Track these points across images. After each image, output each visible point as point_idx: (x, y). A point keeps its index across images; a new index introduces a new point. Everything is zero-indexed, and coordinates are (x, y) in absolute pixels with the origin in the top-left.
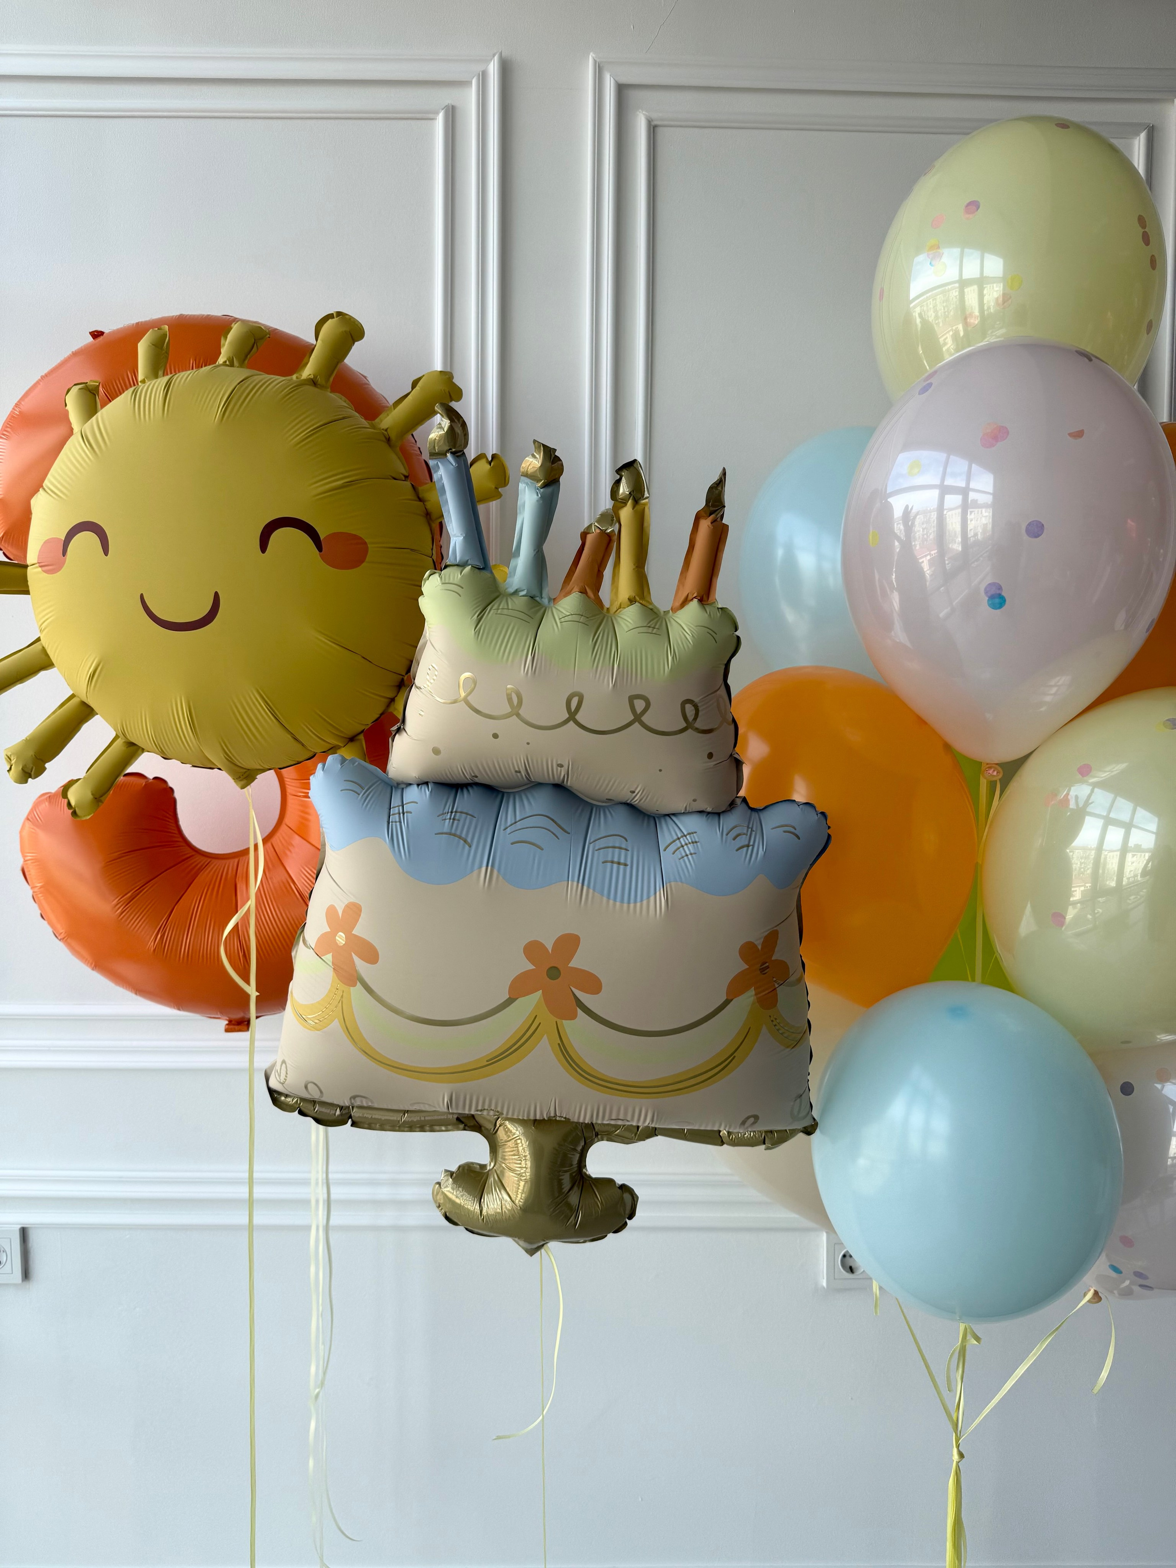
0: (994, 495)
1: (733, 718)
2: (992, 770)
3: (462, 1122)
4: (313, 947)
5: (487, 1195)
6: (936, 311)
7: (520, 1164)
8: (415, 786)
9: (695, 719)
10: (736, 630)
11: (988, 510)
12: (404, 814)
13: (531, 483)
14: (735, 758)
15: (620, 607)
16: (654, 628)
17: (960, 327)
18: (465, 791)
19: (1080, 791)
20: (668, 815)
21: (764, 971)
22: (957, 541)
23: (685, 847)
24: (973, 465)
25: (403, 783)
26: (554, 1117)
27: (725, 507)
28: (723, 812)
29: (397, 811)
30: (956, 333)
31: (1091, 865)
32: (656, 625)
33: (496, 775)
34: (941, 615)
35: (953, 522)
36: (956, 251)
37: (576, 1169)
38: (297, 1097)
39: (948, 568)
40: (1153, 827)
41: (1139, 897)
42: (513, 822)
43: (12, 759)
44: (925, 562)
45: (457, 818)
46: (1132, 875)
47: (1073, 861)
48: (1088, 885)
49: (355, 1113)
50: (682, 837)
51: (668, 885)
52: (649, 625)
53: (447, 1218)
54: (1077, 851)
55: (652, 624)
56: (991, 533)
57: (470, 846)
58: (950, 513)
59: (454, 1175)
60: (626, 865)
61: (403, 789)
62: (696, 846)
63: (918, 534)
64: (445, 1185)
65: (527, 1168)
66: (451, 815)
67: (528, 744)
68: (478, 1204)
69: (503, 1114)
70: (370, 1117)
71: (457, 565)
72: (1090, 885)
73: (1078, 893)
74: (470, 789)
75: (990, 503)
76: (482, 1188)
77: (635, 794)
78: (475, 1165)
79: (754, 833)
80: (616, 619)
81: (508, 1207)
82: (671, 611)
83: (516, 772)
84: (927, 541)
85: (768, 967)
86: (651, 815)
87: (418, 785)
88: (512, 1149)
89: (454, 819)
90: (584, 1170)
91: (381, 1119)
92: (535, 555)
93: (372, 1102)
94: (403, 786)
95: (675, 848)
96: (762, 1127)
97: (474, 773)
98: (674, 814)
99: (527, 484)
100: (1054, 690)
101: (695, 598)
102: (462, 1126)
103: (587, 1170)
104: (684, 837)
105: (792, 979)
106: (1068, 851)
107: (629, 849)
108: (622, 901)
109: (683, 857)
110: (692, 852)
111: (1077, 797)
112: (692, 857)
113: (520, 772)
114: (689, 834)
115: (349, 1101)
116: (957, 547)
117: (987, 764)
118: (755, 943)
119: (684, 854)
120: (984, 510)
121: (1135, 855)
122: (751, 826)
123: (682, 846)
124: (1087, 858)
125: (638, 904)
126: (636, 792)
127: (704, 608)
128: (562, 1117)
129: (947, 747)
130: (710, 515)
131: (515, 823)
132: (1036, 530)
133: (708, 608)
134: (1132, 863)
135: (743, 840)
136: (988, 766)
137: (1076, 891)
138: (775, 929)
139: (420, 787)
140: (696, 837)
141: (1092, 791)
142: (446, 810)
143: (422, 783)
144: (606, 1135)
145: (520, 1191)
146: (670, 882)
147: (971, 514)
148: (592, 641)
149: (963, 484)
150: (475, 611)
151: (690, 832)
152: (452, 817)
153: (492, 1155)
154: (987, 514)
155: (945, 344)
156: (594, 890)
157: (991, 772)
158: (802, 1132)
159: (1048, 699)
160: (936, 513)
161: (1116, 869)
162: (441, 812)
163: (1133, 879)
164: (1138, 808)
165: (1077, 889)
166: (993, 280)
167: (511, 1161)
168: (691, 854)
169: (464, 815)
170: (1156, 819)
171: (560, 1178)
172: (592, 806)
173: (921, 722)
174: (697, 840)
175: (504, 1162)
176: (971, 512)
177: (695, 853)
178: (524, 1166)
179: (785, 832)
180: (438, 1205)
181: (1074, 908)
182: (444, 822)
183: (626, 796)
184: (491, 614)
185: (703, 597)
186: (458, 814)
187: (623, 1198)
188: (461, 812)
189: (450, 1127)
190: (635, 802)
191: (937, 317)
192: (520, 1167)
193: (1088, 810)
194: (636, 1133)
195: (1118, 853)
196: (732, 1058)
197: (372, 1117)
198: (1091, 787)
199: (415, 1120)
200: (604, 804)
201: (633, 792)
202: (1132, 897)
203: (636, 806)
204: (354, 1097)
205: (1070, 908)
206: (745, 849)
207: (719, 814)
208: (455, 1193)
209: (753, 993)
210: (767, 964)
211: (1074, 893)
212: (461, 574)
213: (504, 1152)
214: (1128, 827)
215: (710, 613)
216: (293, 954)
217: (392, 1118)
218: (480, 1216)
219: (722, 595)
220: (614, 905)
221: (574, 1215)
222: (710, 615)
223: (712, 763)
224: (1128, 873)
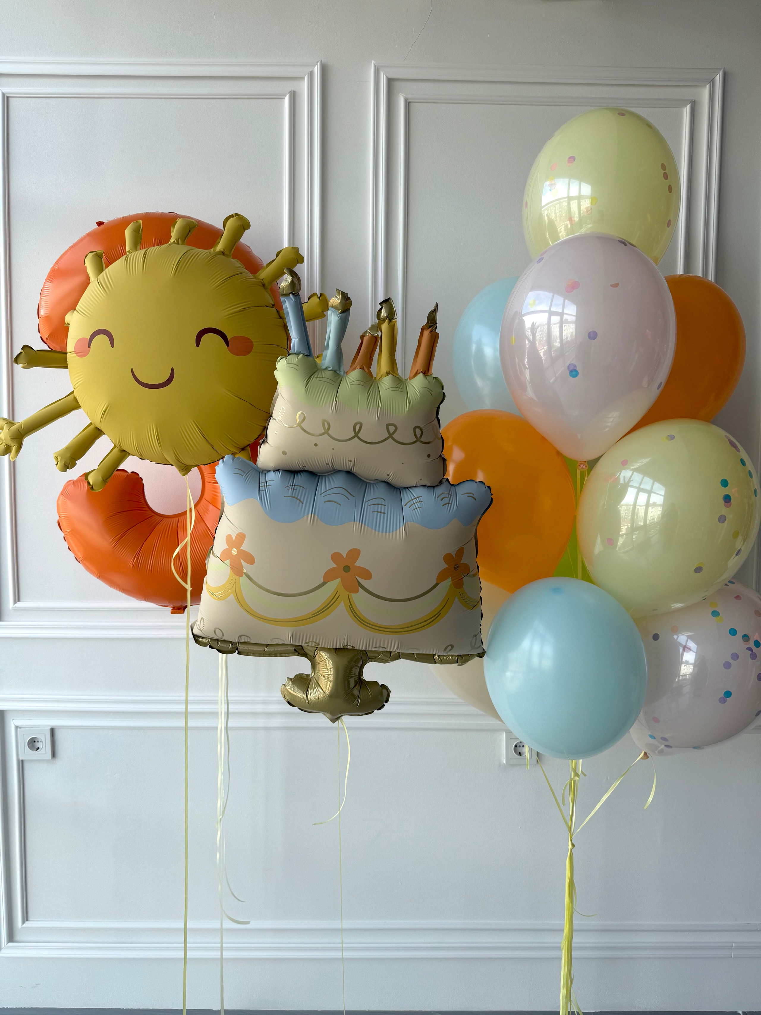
0: (576, 316)
1: (441, 436)
2: (583, 465)
3: (297, 652)
4: (219, 557)
5: (310, 690)
6: (555, 213)
7: (328, 673)
8: (273, 472)
9: (421, 436)
10: (443, 389)
11: (574, 324)
12: (267, 486)
13: (335, 311)
14: (442, 458)
15: (382, 377)
16: (399, 388)
17: (568, 223)
18: (299, 474)
19: (625, 474)
20: (407, 488)
21: (456, 568)
22: (558, 341)
23: (416, 504)
24: (566, 301)
25: (266, 470)
26: (347, 646)
27: (437, 323)
28: (436, 486)
29: (263, 485)
30: (567, 226)
31: (630, 514)
32: (400, 387)
33: (316, 466)
34: (551, 381)
35: (556, 331)
36: (567, 180)
37: (357, 676)
38: (209, 638)
39: (553, 356)
40: (663, 493)
41: (655, 530)
42: (325, 491)
43: (58, 459)
44: (541, 353)
45: (295, 488)
46: (652, 519)
47: (621, 512)
48: (629, 525)
49: (240, 647)
50: (414, 499)
51: (407, 523)
52: (396, 387)
53: (289, 703)
54: (623, 506)
55: (399, 386)
56: (575, 337)
57: (302, 503)
58: (554, 326)
59: (293, 680)
60: (384, 513)
61: (265, 474)
62: (421, 504)
63: (537, 337)
64: (288, 685)
65: (331, 675)
66: (292, 487)
67: (333, 449)
68: (305, 695)
69: (319, 645)
70: (248, 649)
71: (295, 354)
72: (630, 525)
73: (624, 530)
74: (301, 473)
75: (574, 321)
76: (307, 687)
77: (389, 476)
78: (303, 675)
79: (452, 497)
80: (379, 382)
81: (322, 696)
82: (408, 379)
83: (327, 464)
84: (542, 341)
85: (458, 567)
86: (398, 488)
87: (274, 471)
88: (323, 665)
89: (294, 489)
90: (362, 677)
91: (253, 650)
92: (337, 349)
93: (250, 639)
94: (266, 472)
95: (411, 504)
96: (456, 652)
97: (304, 464)
98: (410, 487)
99: (333, 311)
100: (611, 420)
101: (421, 372)
102: (297, 654)
103: (363, 677)
104: (415, 499)
105: (471, 573)
106: (619, 507)
107: (386, 505)
108: (382, 532)
109: (414, 509)
110: (419, 506)
111: (624, 477)
112: (419, 509)
113: (328, 464)
114: (418, 497)
115: (238, 639)
116: (557, 344)
117: (580, 462)
118: (452, 554)
119: (415, 508)
120: (571, 324)
121: (653, 508)
122: (450, 493)
123: (414, 504)
124: (628, 510)
125: (391, 533)
126: (390, 475)
127: (426, 377)
128: (351, 646)
129: (558, 453)
130: (430, 327)
131: (326, 491)
132: (592, 336)
133: (428, 377)
134: (652, 512)
135: (446, 501)
136: (581, 463)
137: (623, 528)
138: (462, 547)
139: (275, 472)
140: (421, 499)
141: (632, 474)
142: (289, 485)
143: (276, 470)
144: (373, 658)
145: (328, 687)
146: (408, 522)
147: (564, 327)
148: (367, 395)
149: (560, 311)
150: (305, 379)
151: (418, 496)
152: (293, 488)
153: (313, 669)
154: (573, 327)
155: (561, 232)
156: (368, 526)
157: (582, 466)
158: (478, 656)
159: (609, 424)
160: (546, 326)
161: (643, 516)
162: (287, 486)
163: (652, 521)
164: (655, 482)
165: (623, 527)
166: (585, 197)
167: (323, 672)
168: (419, 508)
169: (299, 487)
170: (664, 489)
171: (349, 680)
172: (367, 483)
173: (544, 439)
174: (422, 500)
175: (319, 672)
176: (565, 326)
177: (421, 507)
178: (330, 674)
179: (468, 496)
180: (284, 696)
181: (623, 538)
182: (289, 491)
183: (385, 478)
184: (313, 380)
185: (425, 371)
186: (296, 487)
187: (382, 691)
188: (297, 486)
189: (290, 654)
190: (390, 480)
191: (556, 217)
192: (328, 675)
193: (630, 484)
194: (390, 657)
195: (644, 507)
196: (439, 613)
197: (249, 649)
198: (632, 472)
199: (272, 650)
200: (373, 482)
201: (388, 475)
202: (652, 531)
203: (390, 483)
204: (240, 636)
205: (620, 538)
206: (447, 505)
207: (434, 487)
208: (293, 690)
209: (451, 580)
210: (458, 565)
211: (622, 530)
212: (297, 359)
213: (319, 667)
214: (650, 492)
215: (429, 380)
216: (206, 562)
217: (259, 649)
218: (306, 701)
219: (436, 370)
220: (378, 534)
221: (356, 700)
222: (429, 382)
223: (429, 460)
224: (650, 517)
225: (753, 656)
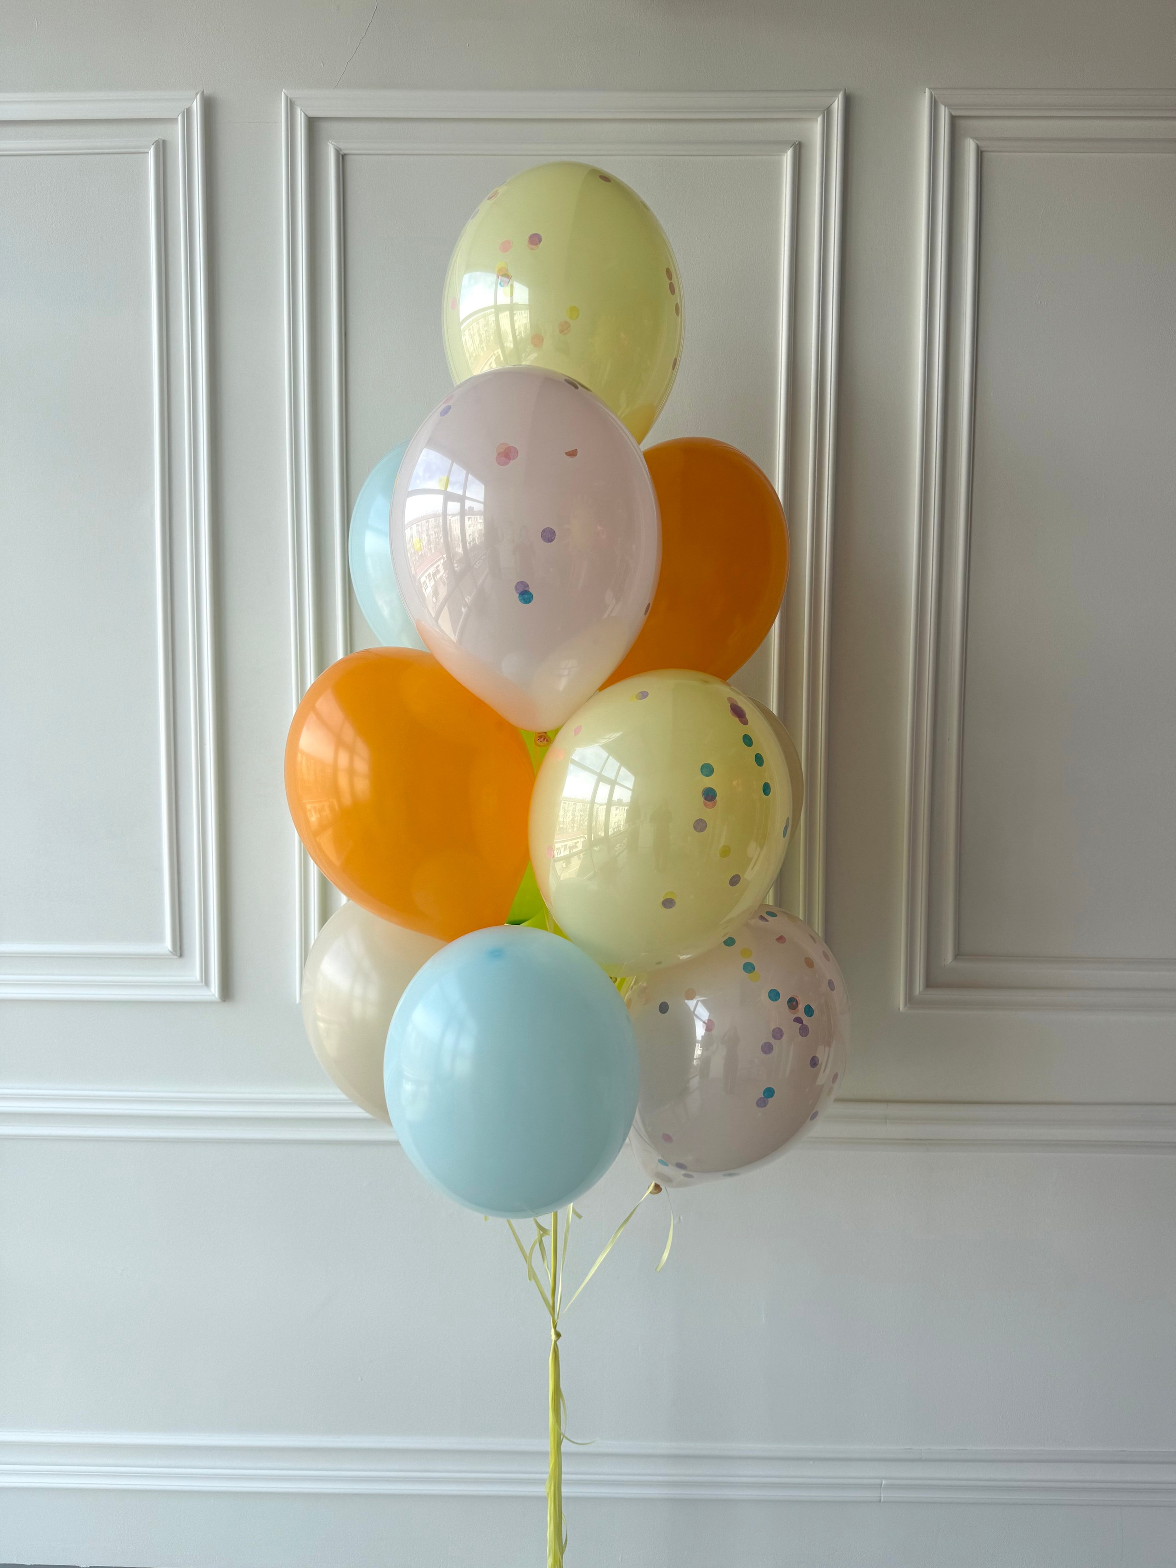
40: (630, 785)
121: (618, 808)
134: (616, 815)
164: (622, 767)
170: (633, 778)
195: (605, 807)
202: (618, 845)
214: (613, 783)
224: (613, 823)
225: (804, 1031)
